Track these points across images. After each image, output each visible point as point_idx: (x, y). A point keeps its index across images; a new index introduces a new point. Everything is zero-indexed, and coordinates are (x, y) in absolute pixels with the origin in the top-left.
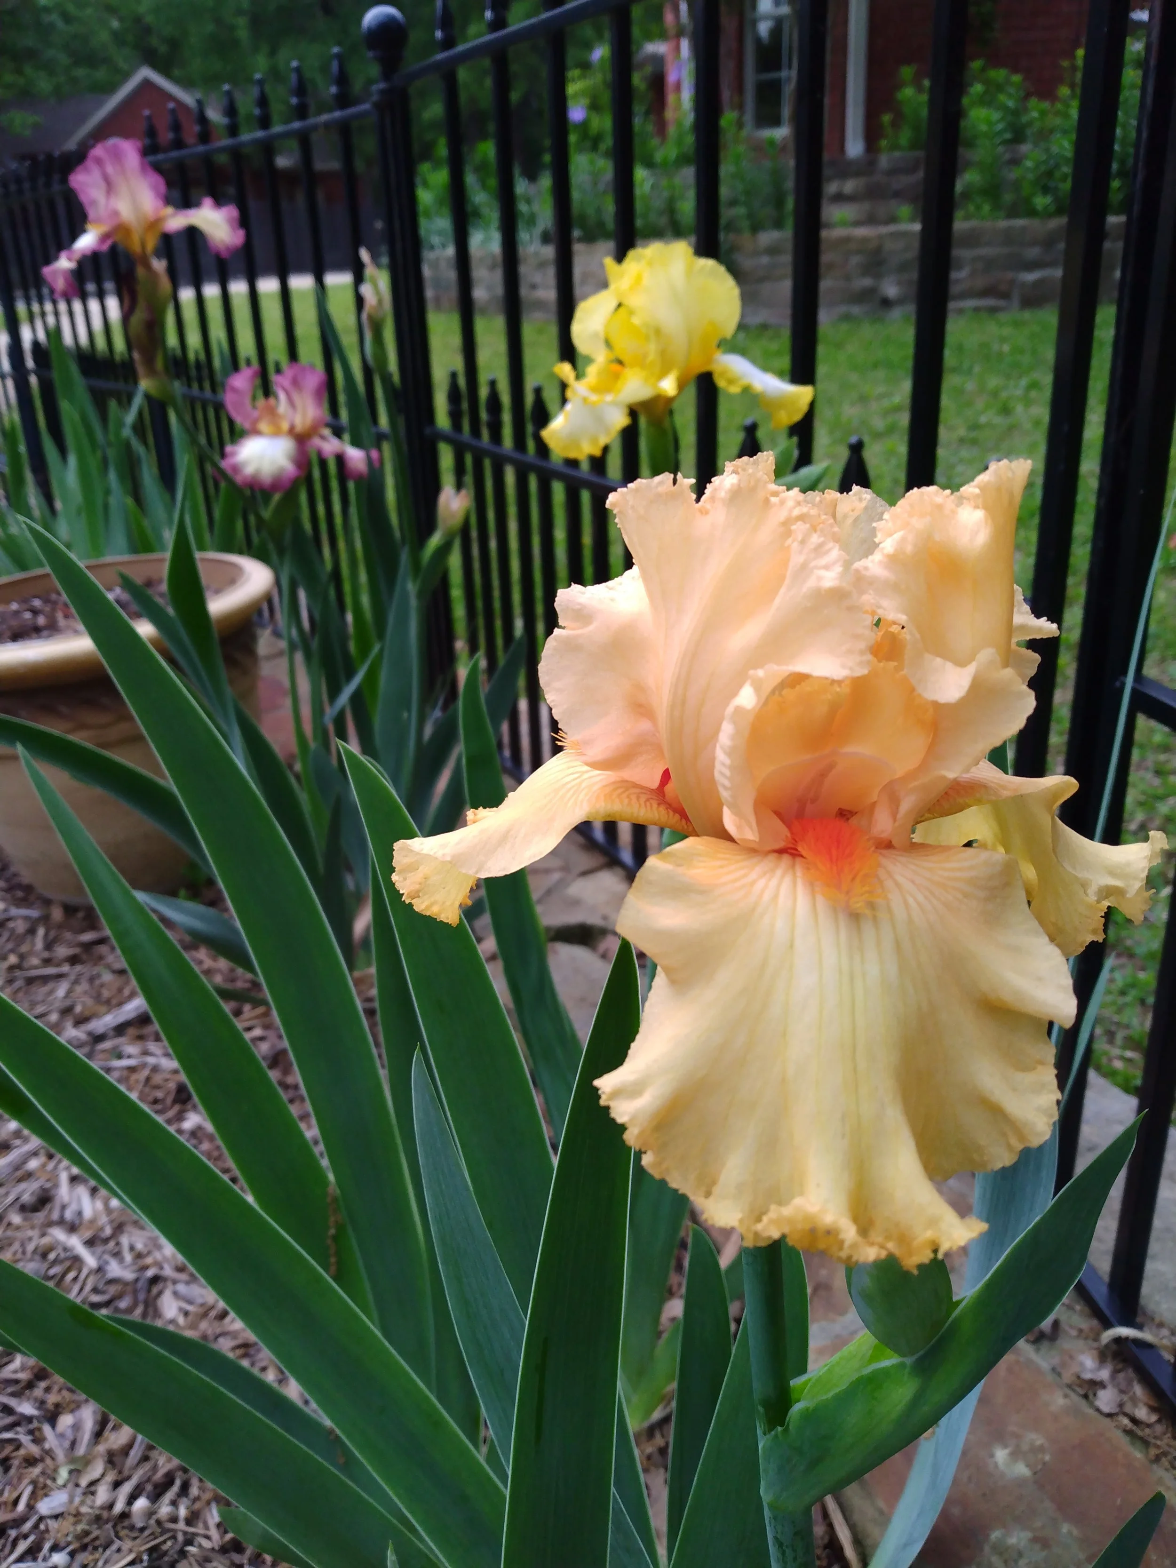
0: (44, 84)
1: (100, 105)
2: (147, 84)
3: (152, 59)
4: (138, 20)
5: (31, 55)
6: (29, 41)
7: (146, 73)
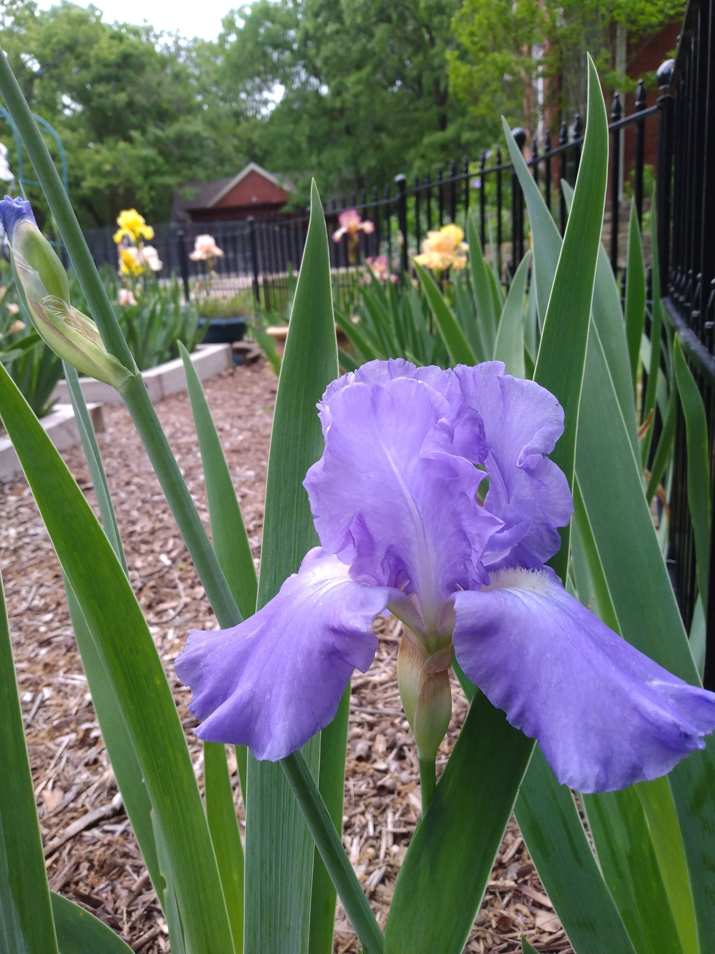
0: (201, 174)
1: (227, 183)
2: (253, 173)
3: (254, 158)
4: (250, 141)
5: (196, 161)
6: (196, 154)
7: (253, 166)
